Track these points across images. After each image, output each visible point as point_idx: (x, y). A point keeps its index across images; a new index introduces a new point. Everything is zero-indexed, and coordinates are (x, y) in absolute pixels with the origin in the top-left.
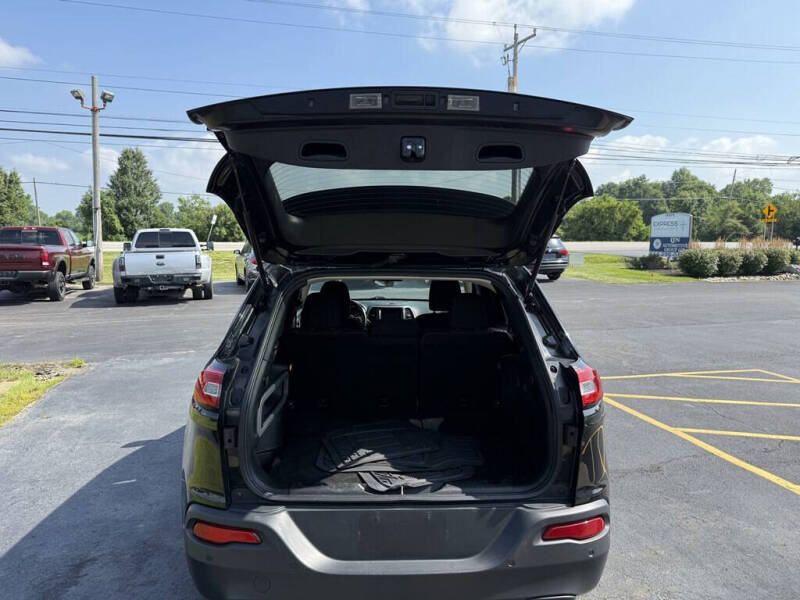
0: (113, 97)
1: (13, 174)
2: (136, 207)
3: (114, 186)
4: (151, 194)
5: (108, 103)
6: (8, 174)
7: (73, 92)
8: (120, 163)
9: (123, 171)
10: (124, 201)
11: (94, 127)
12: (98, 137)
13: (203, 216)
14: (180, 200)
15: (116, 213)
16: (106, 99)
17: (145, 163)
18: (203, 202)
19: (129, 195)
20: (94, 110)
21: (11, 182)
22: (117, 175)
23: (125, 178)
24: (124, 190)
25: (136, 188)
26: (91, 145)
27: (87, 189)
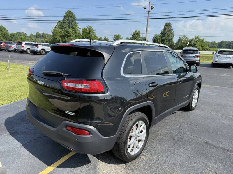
0: (153, 7)
1: (139, 31)
2: (167, 40)
3: (162, 34)
4: (172, 36)
5: (152, 9)
6: (138, 31)
7: (144, 7)
8: (164, 27)
9: (165, 29)
10: (164, 38)
11: (148, 17)
12: (149, 19)
13: (185, 42)
14: (179, 37)
15: (161, 41)
16: (152, 8)
17: (171, 26)
18: (186, 38)
19: (165, 37)
20: (149, 12)
21: (138, 33)
22: (163, 30)
23: (165, 32)
24: (164, 35)
25: (167, 34)
26: (147, 22)
27: (155, 35)
